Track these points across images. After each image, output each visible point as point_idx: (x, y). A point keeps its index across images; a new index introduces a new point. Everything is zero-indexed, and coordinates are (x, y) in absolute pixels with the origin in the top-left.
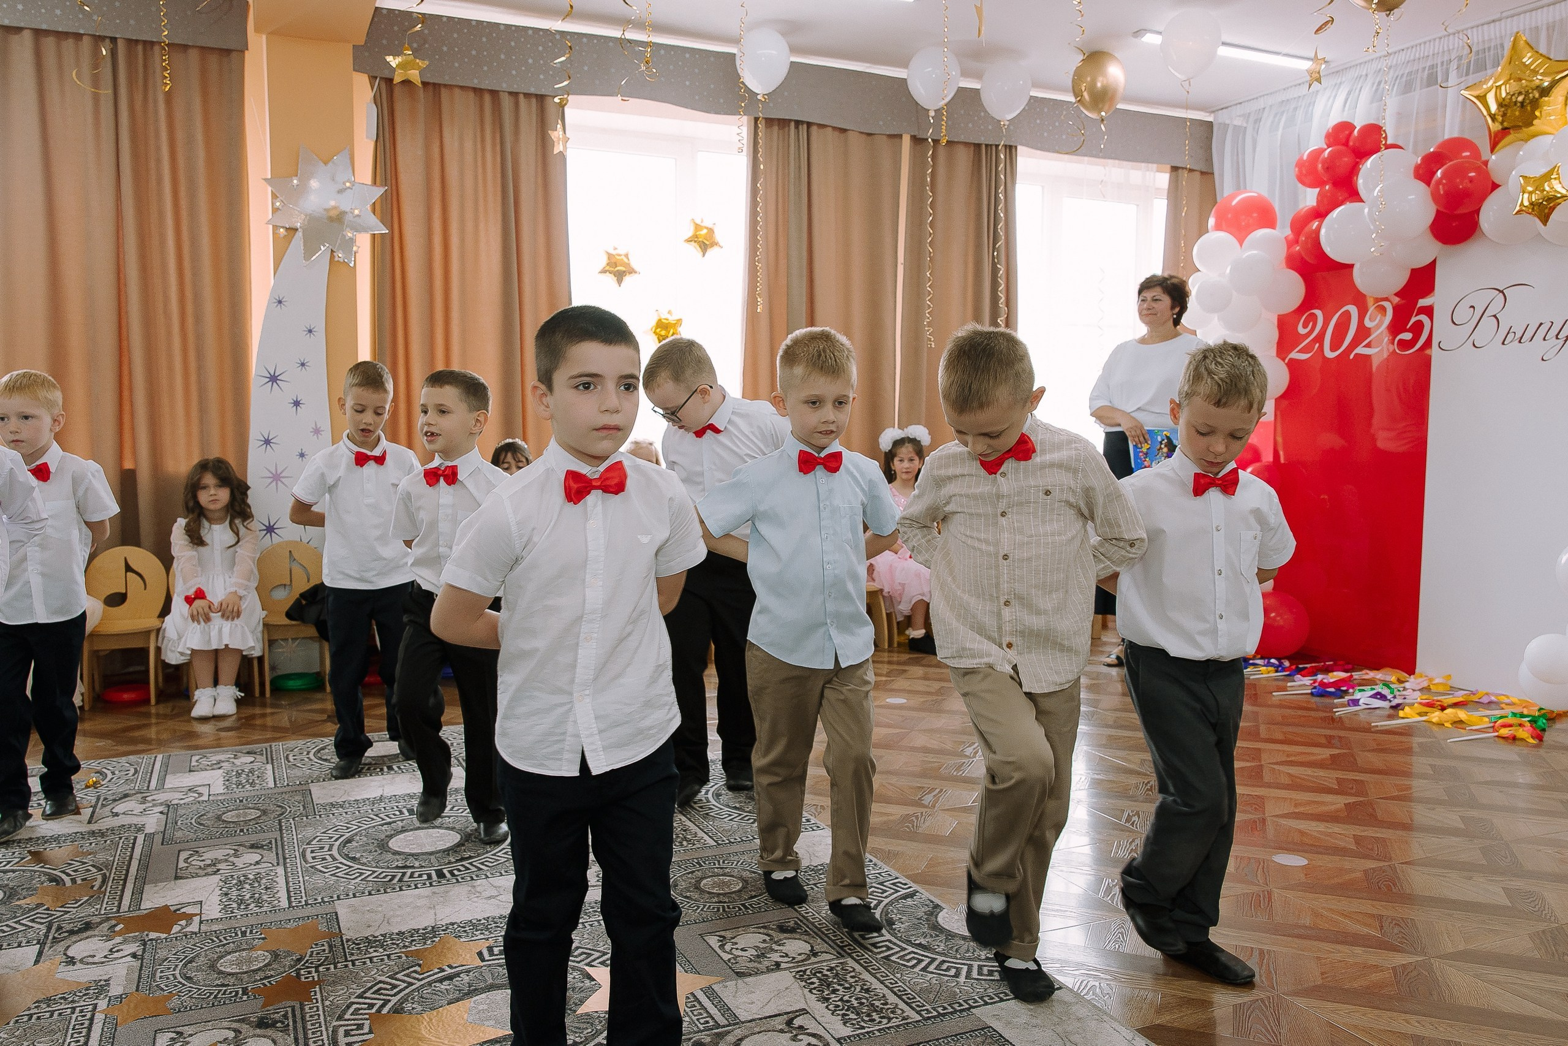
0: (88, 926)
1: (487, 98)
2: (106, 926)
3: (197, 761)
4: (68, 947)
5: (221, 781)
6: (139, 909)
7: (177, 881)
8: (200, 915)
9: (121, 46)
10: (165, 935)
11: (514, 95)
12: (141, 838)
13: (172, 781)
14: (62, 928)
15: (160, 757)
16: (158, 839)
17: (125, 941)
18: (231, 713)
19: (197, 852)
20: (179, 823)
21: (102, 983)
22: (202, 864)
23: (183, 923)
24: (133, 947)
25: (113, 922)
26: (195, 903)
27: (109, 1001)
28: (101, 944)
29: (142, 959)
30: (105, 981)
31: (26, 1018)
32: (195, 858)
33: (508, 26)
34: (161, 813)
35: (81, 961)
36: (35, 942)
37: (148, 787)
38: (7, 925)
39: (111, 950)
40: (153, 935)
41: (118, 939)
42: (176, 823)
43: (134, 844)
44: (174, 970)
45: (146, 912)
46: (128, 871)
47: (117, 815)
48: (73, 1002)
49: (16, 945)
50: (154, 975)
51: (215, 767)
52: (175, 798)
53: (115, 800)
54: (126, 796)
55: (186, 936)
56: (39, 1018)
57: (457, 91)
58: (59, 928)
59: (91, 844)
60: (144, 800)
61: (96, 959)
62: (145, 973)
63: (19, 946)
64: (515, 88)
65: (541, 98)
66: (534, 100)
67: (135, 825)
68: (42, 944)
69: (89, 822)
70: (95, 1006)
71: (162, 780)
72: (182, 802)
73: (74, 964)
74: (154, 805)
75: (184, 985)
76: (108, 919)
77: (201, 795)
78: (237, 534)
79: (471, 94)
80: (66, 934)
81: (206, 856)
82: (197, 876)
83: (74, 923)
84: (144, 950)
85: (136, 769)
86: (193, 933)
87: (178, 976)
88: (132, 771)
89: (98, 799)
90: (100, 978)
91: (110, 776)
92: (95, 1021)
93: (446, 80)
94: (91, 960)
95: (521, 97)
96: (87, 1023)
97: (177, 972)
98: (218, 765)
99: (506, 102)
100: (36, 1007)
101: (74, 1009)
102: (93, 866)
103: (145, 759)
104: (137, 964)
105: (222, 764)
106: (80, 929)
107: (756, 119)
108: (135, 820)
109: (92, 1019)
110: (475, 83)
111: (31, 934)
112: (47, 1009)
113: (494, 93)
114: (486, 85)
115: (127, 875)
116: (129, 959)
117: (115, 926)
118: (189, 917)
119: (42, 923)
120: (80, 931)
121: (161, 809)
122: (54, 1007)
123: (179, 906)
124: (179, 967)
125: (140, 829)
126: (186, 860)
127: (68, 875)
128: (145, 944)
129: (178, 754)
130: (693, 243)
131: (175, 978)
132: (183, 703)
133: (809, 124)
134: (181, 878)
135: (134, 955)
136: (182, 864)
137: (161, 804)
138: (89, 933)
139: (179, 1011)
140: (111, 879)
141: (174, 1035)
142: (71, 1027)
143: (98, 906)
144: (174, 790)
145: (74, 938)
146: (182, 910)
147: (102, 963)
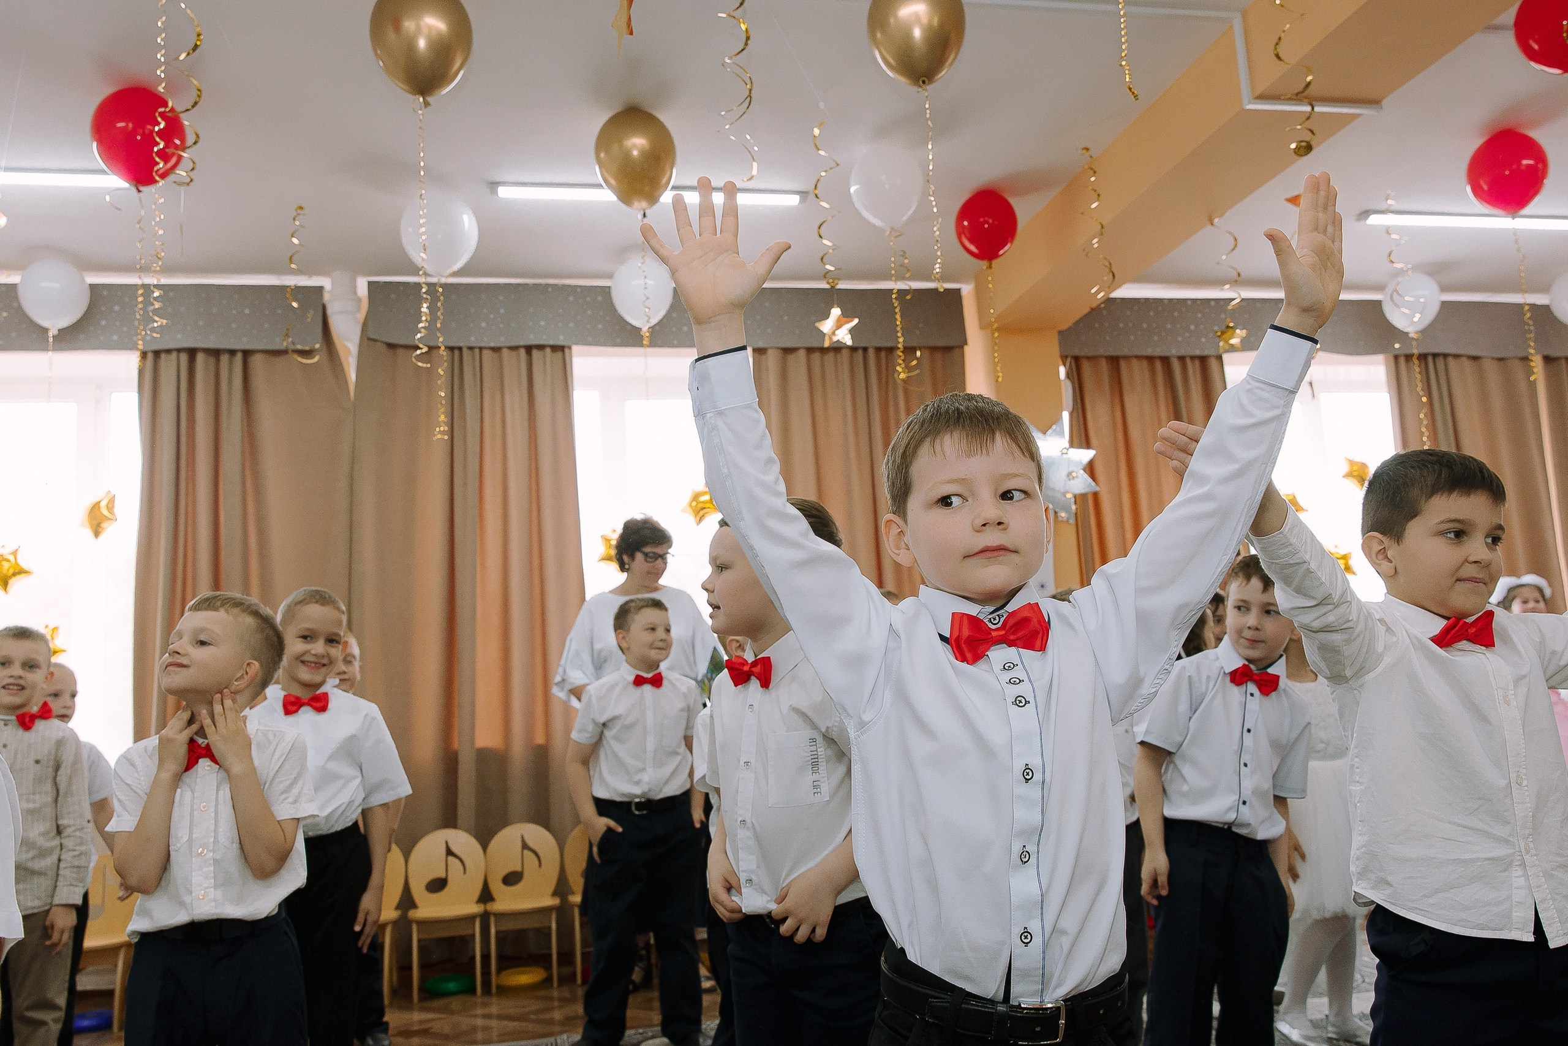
1: (1158, 365)
9: (871, 353)
11: (1182, 359)
33: (1170, 300)
57: (1135, 362)
64: (1182, 353)
65: (1203, 360)
66: (1197, 362)
79: (1145, 363)
93: (1126, 352)
95: (1188, 361)
99: (1176, 366)
107: (1396, 357)
110: (1149, 352)
113: (1165, 360)
114: (1159, 352)
130: (1350, 478)
133: (1445, 356)
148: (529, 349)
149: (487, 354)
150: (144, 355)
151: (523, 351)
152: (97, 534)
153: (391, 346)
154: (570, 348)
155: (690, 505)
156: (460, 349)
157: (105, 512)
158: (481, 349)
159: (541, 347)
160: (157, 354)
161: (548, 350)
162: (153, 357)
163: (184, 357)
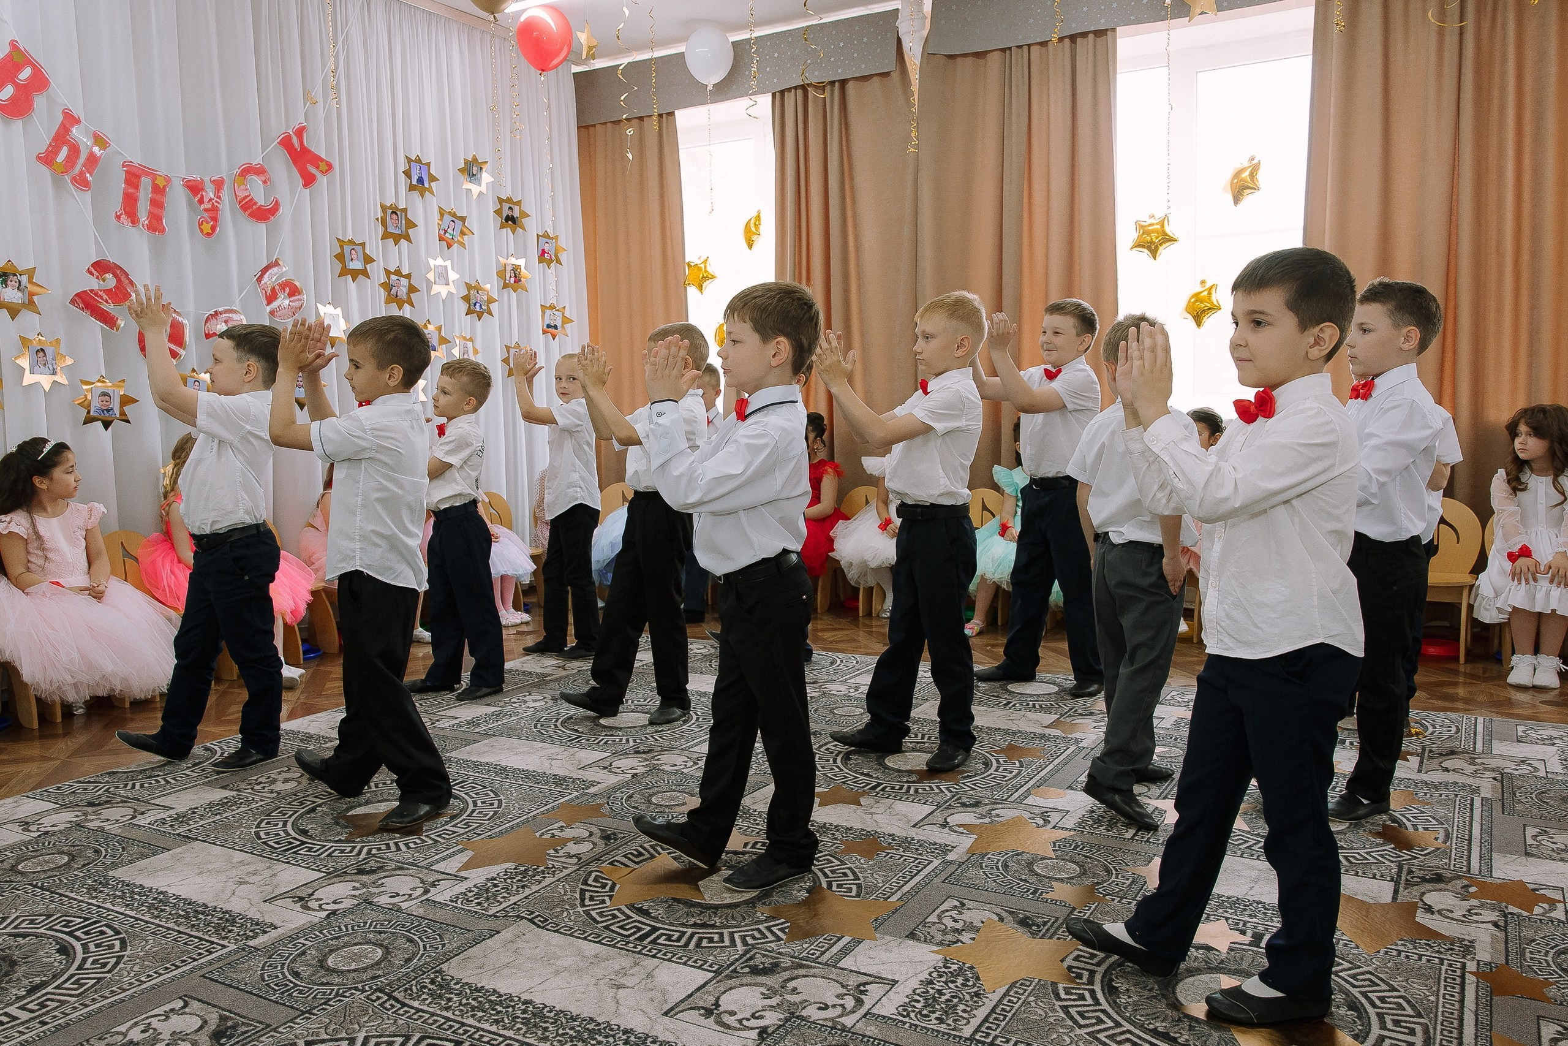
0: (1438, 879)
2: (1458, 883)
3: (1524, 732)
4: (1423, 894)
5: (1556, 760)
6: (1491, 877)
7: (1530, 859)
8: (1564, 902)
10: (1525, 914)
12: (1477, 802)
13: (1498, 748)
14: (1413, 872)
15: (1480, 720)
16: (1497, 806)
17: (1482, 906)
18: (1553, 686)
19: (1546, 832)
20: (1518, 795)
21: (1466, 942)
22: (1553, 846)
23: (1545, 905)
24: (1492, 916)
25: (1466, 882)
26: (1555, 888)
27: (1478, 964)
28: (1456, 901)
29: (1505, 930)
30: (1469, 942)
31: (1395, 953)
32: (1544, 837)
34: (1495, 779)
35: (1439, 912)
36: (1388, 878)
37: (1475, 748)
38: (1358, 853)
39: (1469, 911)
40: (1512, 909)
41: (1474, 902)
42: (1514, 794)
43: (1472, 805)
44: (1546, 955)
45: (1499, 881)
46: (1470, 831)
47: (1446, 770)
48: (1438, 952)
49: (1371, 876)
50: (1523, 954)
51: (1547, 742)
52: (1508, 767)
53: (1441, 755)
54: (1453, 753)
55: (1552, 922)
56: (1407, 957)
58: (1410, 872)
59: (1426, 794)
60: (1472, 762)
61: (1455, 915)
62: (1512, 947)
63: (1374, 877)
67: (1470, 786)
68: (1397, 883)
69: (1420, 771)
70: (1464, 966)
71: (1488, 742)
72: (1516, 773)
73: (1433, 913)
74: (1485, 769)
75: (1561, 976)
76: (1459, 877)
77: (1536, 769)
78: (1563, 494)
80: (1419, 880)
81: (1557, 839)
82: (1551, 858)
83: (1425, 870)
84: (1506, 922)
85: (1457, 727)
86: (1559, 921)
87: (1553, 965)
88: (1454, 729)
89: (1424, 749)
90: (1463, 937)
91: (1431, 730)
92: (1467, 981)
94: (1449, 914)
96: (1458, 980)
97: (1549, 959)
98: (1550, 741)
100: (1402, 945)
101: (1442, 961)
102: (1434, 818)
103: (1465, 720)
104: (1501, 935)
105: (1556, 741)
106: (1431, 878)
108: (1468, 781)
109: (1463, 977)
111: (1383, 870)
112: (1414, 951)
115: (1470, 836)
116: (1490, 926)
117: (1468, 886)
118: (1552, 903)
119: (1392, 862)
120: (1431, 881)
121: (1493, 775)
122: (1421, 951)
123: (1537, 886)
124: (1551, 955)
125: (1476, 791)
126: (1534, 837)
127: (1409, 820)
128: (1505, 916)
129: (1501, 723)
131: (1549, 965)
132: (1495, 667)
134: (1533, 855)
135: (1496, 924)
136: (1529, 841)
137: (1493, 770)
138: (1441, 886)
139: (1561, 1004)
140: (1455, 835)
141: (1560, 1029)
142: (1442, 978)
143: (1446, 861)
144: (1503, 757)
145: (1428, 886)
146: (1542, 892)
147: (1462, 921)
148: (1073, 38)
149: (1035, 50)
150: (774, 95)
151: (1067, 41)
152: (750, 246)
153: (951, 57)
154: (1114, 30)
155: (1232, 184)
156: (1010, 48)
157: (753, 229)
158: (1029, 46)
159: (1084, 35)
160: (782, 92)
161: (1091, 36)
162: (780, 96)
163: (800, 92)
